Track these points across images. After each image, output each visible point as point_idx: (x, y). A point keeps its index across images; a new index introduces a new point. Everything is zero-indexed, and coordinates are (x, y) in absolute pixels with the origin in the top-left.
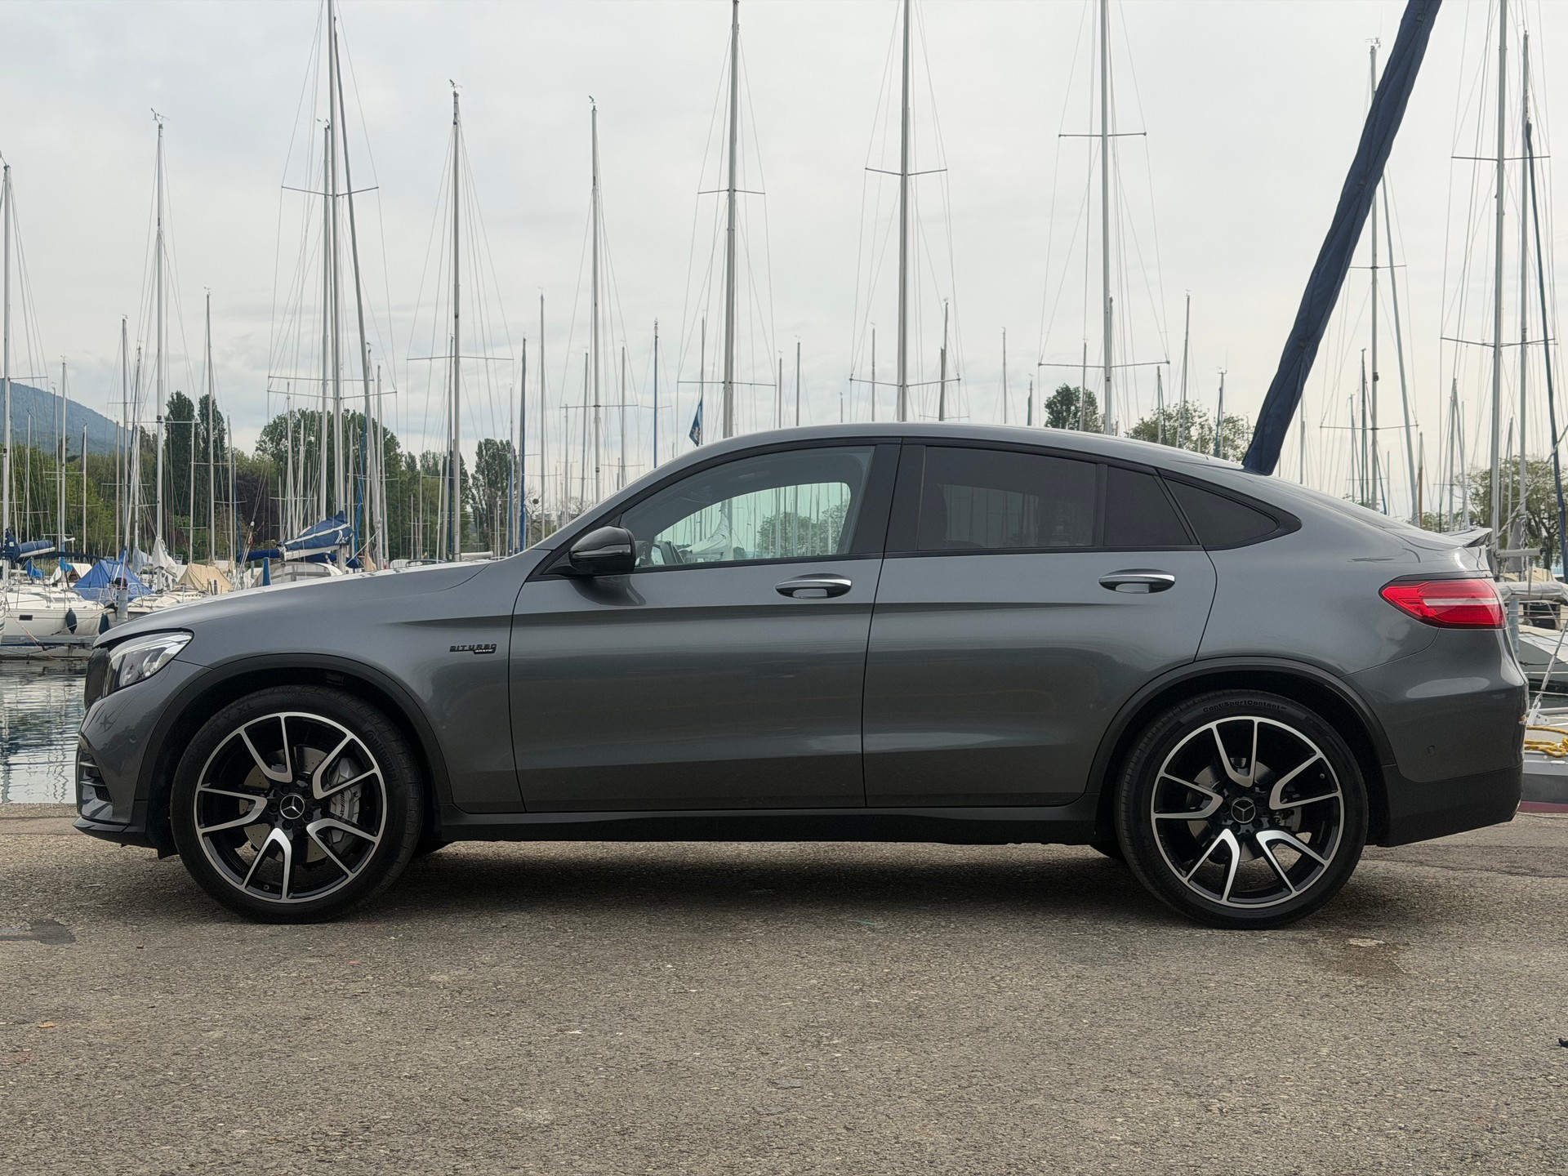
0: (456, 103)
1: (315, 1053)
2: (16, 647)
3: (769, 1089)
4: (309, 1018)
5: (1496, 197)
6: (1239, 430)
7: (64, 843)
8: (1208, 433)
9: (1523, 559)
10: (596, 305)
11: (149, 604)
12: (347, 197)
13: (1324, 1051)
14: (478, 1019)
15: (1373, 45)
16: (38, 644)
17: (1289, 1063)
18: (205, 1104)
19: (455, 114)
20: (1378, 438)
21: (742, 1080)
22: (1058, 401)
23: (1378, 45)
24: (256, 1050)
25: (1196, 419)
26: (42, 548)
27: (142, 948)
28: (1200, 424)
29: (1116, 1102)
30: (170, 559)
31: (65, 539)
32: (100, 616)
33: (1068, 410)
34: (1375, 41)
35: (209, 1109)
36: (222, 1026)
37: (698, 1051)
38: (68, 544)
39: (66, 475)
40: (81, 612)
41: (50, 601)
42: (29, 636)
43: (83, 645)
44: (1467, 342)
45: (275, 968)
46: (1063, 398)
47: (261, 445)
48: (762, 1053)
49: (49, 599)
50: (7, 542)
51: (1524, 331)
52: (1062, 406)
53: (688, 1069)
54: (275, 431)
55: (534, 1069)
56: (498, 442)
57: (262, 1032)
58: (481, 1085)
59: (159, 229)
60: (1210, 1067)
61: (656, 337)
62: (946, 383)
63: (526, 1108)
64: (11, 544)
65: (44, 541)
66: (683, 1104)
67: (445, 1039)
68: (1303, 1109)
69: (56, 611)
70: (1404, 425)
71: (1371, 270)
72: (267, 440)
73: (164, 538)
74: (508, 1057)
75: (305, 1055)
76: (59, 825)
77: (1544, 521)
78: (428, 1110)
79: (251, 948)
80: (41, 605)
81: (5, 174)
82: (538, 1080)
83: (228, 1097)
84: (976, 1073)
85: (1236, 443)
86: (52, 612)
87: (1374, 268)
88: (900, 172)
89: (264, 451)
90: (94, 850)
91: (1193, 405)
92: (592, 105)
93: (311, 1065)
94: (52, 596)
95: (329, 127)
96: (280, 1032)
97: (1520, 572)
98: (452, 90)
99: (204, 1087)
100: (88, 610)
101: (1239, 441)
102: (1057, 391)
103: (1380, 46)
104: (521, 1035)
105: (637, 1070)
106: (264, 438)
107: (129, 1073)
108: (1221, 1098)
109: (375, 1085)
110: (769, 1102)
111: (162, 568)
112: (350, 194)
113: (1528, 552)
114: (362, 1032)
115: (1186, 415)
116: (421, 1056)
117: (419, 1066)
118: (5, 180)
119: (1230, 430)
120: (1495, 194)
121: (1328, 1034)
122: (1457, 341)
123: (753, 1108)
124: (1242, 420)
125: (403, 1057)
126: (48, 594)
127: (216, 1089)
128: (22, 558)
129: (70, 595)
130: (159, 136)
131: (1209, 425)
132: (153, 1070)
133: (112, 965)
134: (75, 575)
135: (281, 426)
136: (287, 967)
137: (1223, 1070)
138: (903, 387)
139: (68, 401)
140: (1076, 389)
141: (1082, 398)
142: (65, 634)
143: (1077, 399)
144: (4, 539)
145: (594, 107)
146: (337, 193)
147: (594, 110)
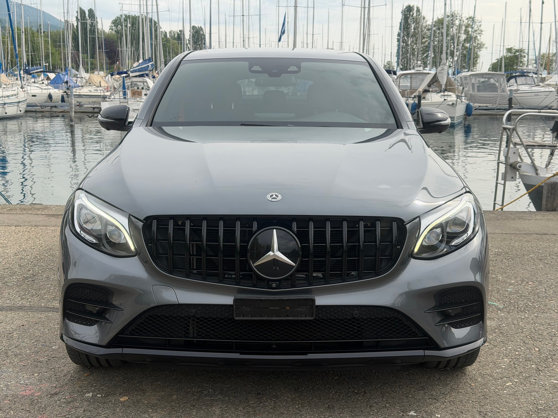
2: (31, 107)
6: (474, 21)
8: (462, 22)
11: (79, 91)
16: (39, 106)
22: (406, 10)
25: (458, 17)
26: (38, 69)
28: (459, 19)
30: (84, 72)
31: (44, 64)
32: (61, 96)
33: (410, 14)
38: (46, 66)
39: (43, 40)
40: (54, 93)
42: (35, 103)
43: (56, 107)
46: (408, 9)
47: (111, 28)
49: (42, 89)
50: (25, 67)
52: (407, 12)
54: (116, 22)
56: (197, 27)
64: (27, 68)
65: (38, 67)
69: (45, 93)
73: (83, 66)
80: (39, 91)
85: (473, 26)
86: (43, 94)
89: (112, 30)
94: (43, 87)
100: (57, 93)
102: (406, 7)
106: (112, 25)
111: (82, 78)
115: (454, 16)
119: (471, 21)
126: (41, 87)
128: (31, 73)
129: (50, 87)
131: (463, 19)
134: (50, 78)
135: (118, 20)
139: (43, 12)
140: (413, 6)
141: (415, 9)
142: (49, 102)
143: (413, 10)
144: (25, 66)
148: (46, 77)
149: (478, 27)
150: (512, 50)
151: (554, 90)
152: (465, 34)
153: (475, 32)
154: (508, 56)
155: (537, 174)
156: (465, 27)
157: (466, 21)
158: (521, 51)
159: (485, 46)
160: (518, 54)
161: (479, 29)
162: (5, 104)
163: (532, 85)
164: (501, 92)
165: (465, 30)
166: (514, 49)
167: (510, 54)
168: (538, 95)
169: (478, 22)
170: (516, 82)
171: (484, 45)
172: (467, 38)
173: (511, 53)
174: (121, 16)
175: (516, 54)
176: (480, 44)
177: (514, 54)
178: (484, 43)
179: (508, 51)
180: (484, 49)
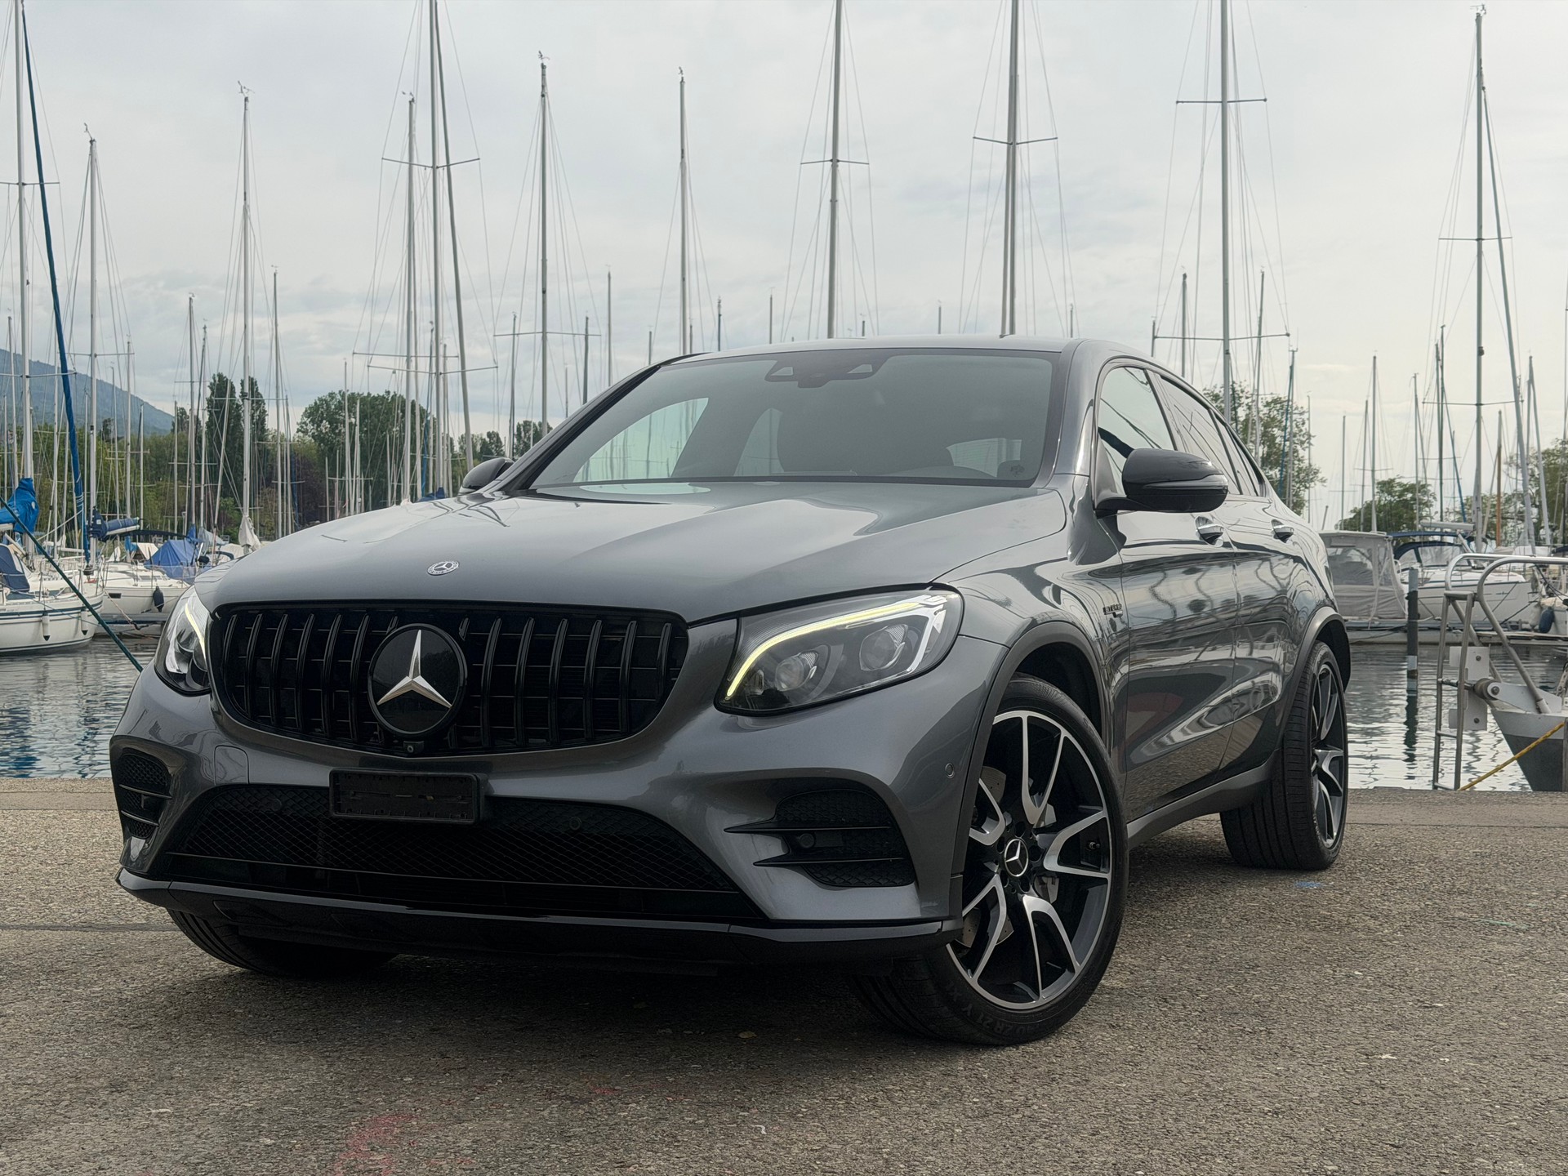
0: (543, 75)
6: (1288, 411)
8: (1255, 414)
12: (446, 168)
15: (1479, 11)
16: (132, 622)
19: (543, 87)
20: (1483, 414)
23: (1484, 12)
25: (1244, 400)
26: (128, 526)
28: (1247, 405)
30: (256, 537)
34: (1481, 8)
40: (166, 590)
41: (137, 579)
42: (121, 614)
47: (302, 427)
50: (95, 520)
54: (315, 413)
59: (245, 203)
64: (99, 522)
69: (144, 589)
71: (1476, 242)
72: (308, 422)
80: (128, 583)
81: (91, 148)
85: (1284, 424)
86: (138, 590)
87: (1479, 240)
88: (1006, 141)
89: (305, 432)
91: (1240, 386)
92: (680, 76)
94: (140, 574)
98: (540, 62)
100: (174, 588)
101: (1287, 421)
103: (1485, 13)
106: (306, 419)
111: (249, 546)
112: (448, 165)
118: (91, 155)
119: (1278, 411)
126: (135, 573)
128: (109, 536)
129: (154, 573)
130: (245, 109)
131: (1256, 405)
134: (140, 554)
135: (322, 408)
142: (154, 612)
144: (92, 516)
145: (682, 78)
146: (437, 165)
147: (682, 81)
148: (133, 553)
149: (1297, 425)
150: (1392, 487)
151: (1524, 580)
152: (1263, 444)
153: (1290, 438)
154: (1382, 503)
155: (1539, 710)
156: (1263, 425)
157: (1266, 410)
158: (1420, 488)
159: (1320, 476)
160: (1409, 496)
161: (1301, 431)
162: (45, 613)
163: (1463, 568)
164: (1381, 585)
165: (1264, 434)
166: (1400, 484)
167: (1389, 498)
169: (1296, 411)
170: (1419, 560)
171: (1315, 473)
172: (1269, 454)
173: (1390, 493)
174: (332, 395)
175: (1405, 498)
176: (1305, 470)
177: (1399, 497)
178: (1317, 467)
179: (1384, 489)
180: (1317, 482)
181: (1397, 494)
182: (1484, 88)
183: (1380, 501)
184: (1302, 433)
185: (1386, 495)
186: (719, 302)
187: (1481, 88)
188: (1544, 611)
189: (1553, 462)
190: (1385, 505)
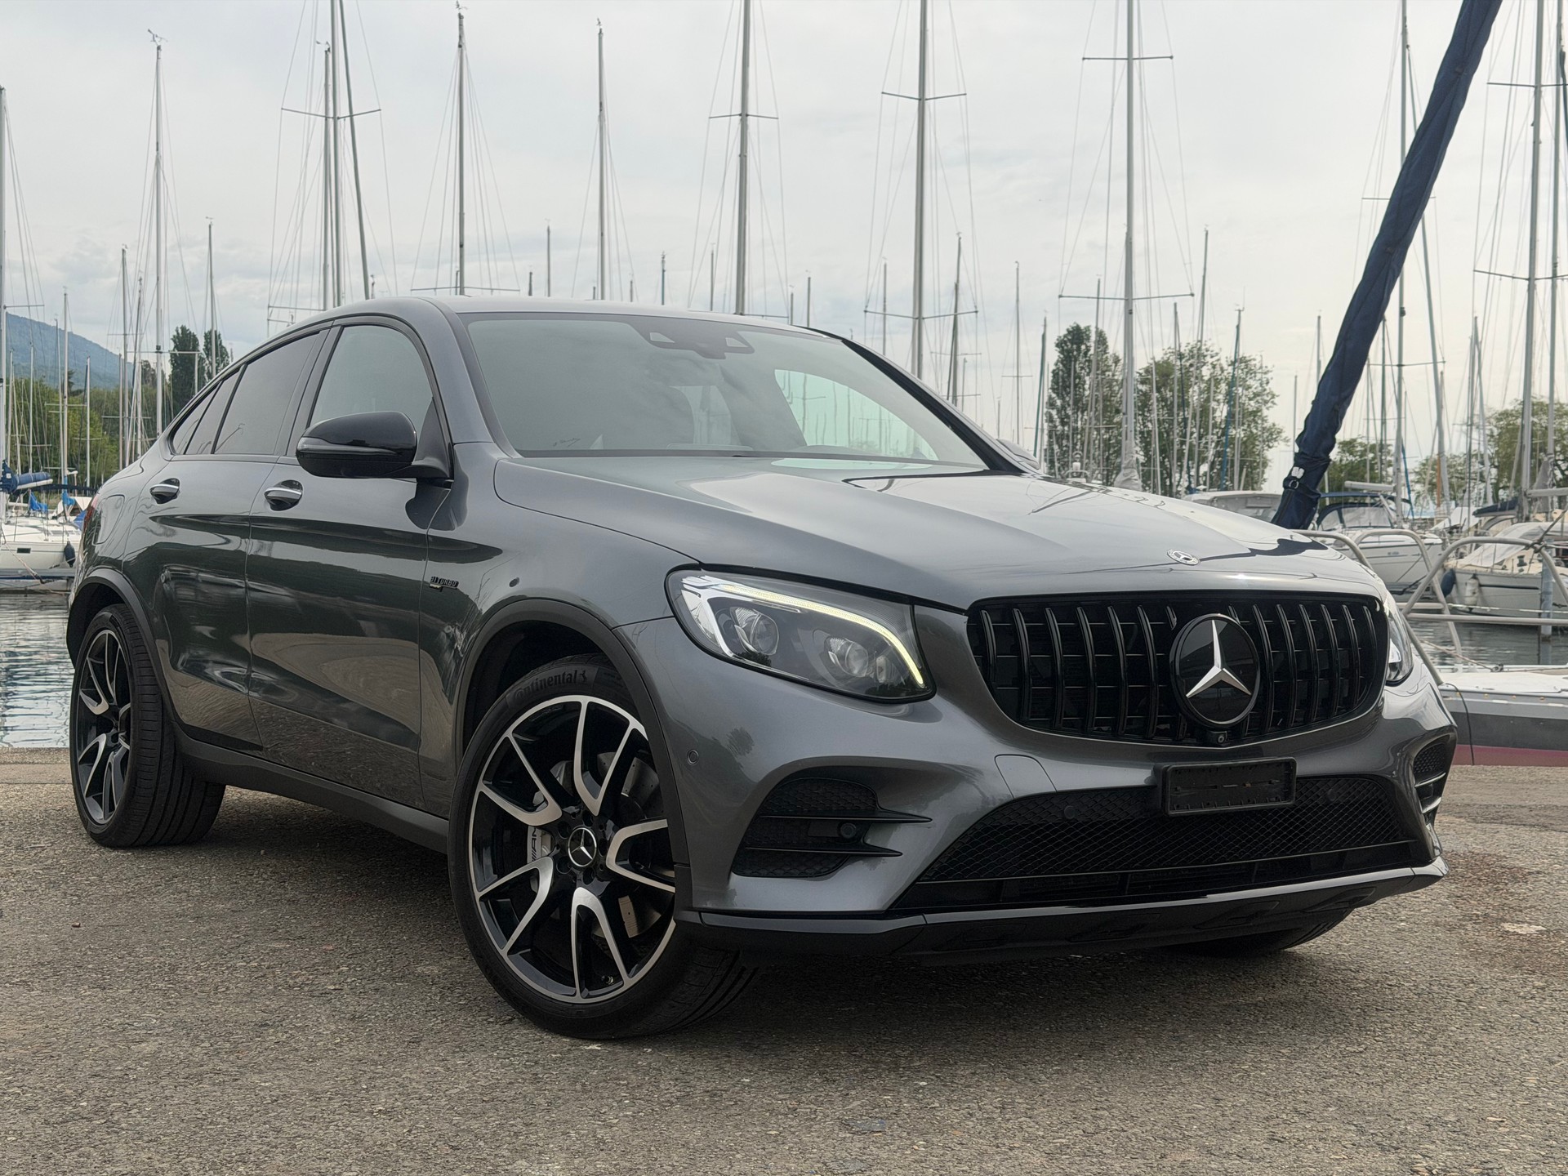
0: (461, 25)
1: (269, 1075)
2: (14, 580)
3: (842, 1135)
4: (267, 1025)
5: (1532, 125)
6: (1251, 370)
7: (14, 793)
8: (1220, 372)
9: (1550, 500)
10: (602, 234)
12: (348, 119)
13: (1532, 1081)
14: (473, 1027)
16: (37, 578)
17: (1493, 1099)
18: (120, 1151)
19: (460, 37)
21: (807, 1120)
22: (1069, 340)
24: (194, 1071)
25: (1208, 359)
26: (39, 480)
27: (79, 926)
28: (1212, 364)
29: (1291, 1158)
31: (67, 473)
33: (1079, 349)
35: (125, 1159)
36: (157, 1035)
37: (746, 1076)
38: (70, 477)
39: (69, 407)
41: (49, 534)
42: (27, 569)
44: (1501, 275)
45: (232, 955)
46: (1073, 337)
48: (827, 1080)
49: (47, 533)
50: (4, 473)
51: (1555, 265)
52: (1072, 345)
53: (736, 1103)
55: (542, 1101)
57: (207, 1044)
58: (474, 1125)
59: (158, 154)
60: (1396, 1105)
61: (664, 271)
62: (958, 316)
63: (533, 1162)
64: (9, 476)
65: (42, 473)
66: (733, 1155)
67: (432, 1056)
68: (1536, 1170)
69: (54, 544)
70: (1432, 361)
74: (510, 1083)
75: (256, 1078)
76: (13, 773)
77: (1559, 462)
78: (406, 1163)
79: (208, 927)
80: (39, 538)
82: (547, 1118)
83: (151, 1141)
84: (1102, 1112)
85: (1248, 383)
86: (50, 546)
88: (917, 97)
90: (46, 803)
91: (1206, 344)
93: (262, 1094)
94: (50, 529)
95: (329, 49)
96: (228, 1045)
97: (1547, 513)
98: (457, 11)
99: (123, 1125)
101: (1251, 381)
102: (1068, 330)
104: (526, 1051)
105: (672, 1104)
107: (32, 1104)
108: (1424, 1152)
109: (340, 1124)
110: (844, 1154)
112: (351, 116)
113: (1555, 492)
114: (330, 1046)
115: (1198, 355)
116: (400, 1080)
117: (397, 1096)
119: (1242, 370)
120: (1532, 122)
121: (1526, 1055)
122: (1489, 273)
123: (825, 1164)
124: (1254, 360)
125: (378, 1083)
126: (46, 527)
127: (138, 1129)
128: (19, 490)
129: (68, 528)
130: (158, 58)
131: (1220, 364)
132: (64, 1100)
133: (39, 949)
134: (78, 509)
136: (246, 953)
137: (1413, 1109)
138: (919, 319)
139: (70, 334)
140: (1088, 328)
141: (1093, 337)
142: (64, 567)
143: (1088, 338)
145: (601, 30)
146: (338, 115)
147: (600, 33)
148: (71, 507)
149: (1261, 385)
150: (1354, 446)
152: (1227, 403)
153: (1254, 397)
154: (1344, 462)
156: (1227, 384)
157: (1230, 369)
158: (1379, 450)
159: (1283, 435)
160: (1371, 456)
161: (1265, 390)
166: (1361, 444)
167: (1351, 458)
168: (1396, 555)
169: (1260, 371)
170: (1342, 520)
171: (1279, 433)
173: (1351, 453)
175: (1366, 458)
176: (1269, 430)
177: (1361, 456)
178: (1280, 426)
179: (1345, 449)
180: (1280, 442)
181: (1359, 454)
182: (1408, 46)
183: (1341, 461)
184: (1266, 392)
185: (1347, 454)
186: (663, 258)
187: (1405, 46)
188: (1446, 572)
189: (1511, 422)
190: (1346, 465)
